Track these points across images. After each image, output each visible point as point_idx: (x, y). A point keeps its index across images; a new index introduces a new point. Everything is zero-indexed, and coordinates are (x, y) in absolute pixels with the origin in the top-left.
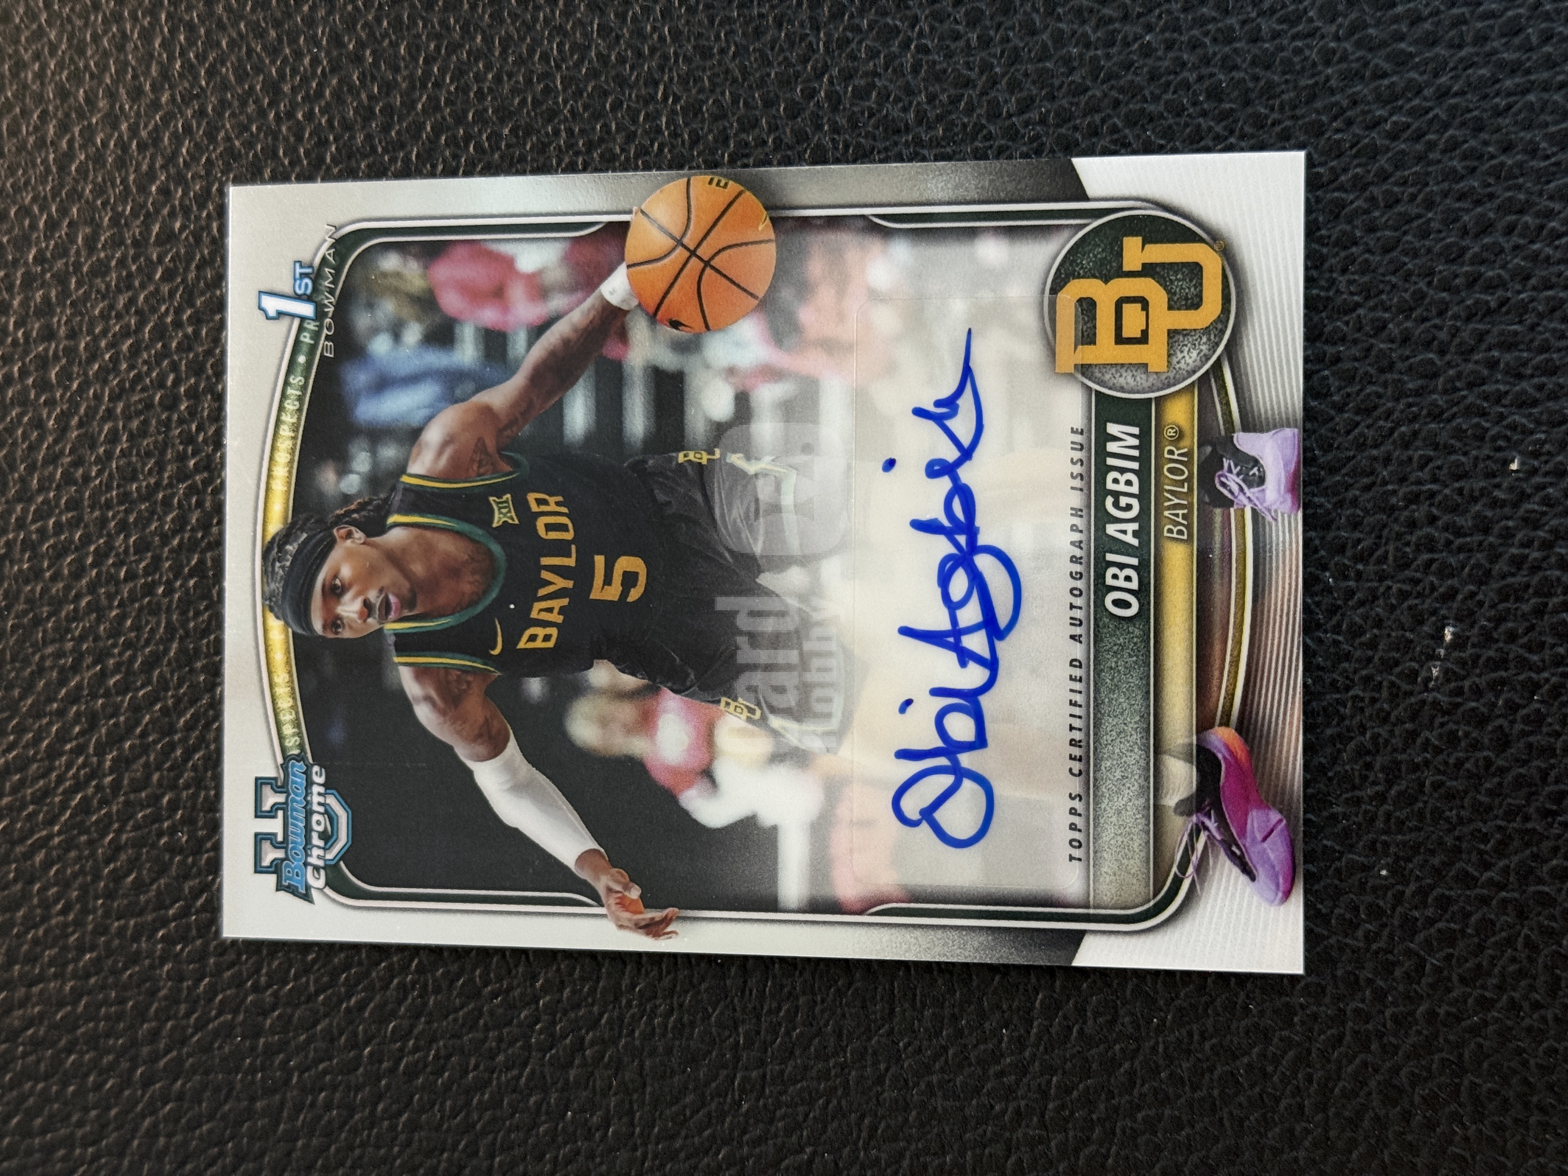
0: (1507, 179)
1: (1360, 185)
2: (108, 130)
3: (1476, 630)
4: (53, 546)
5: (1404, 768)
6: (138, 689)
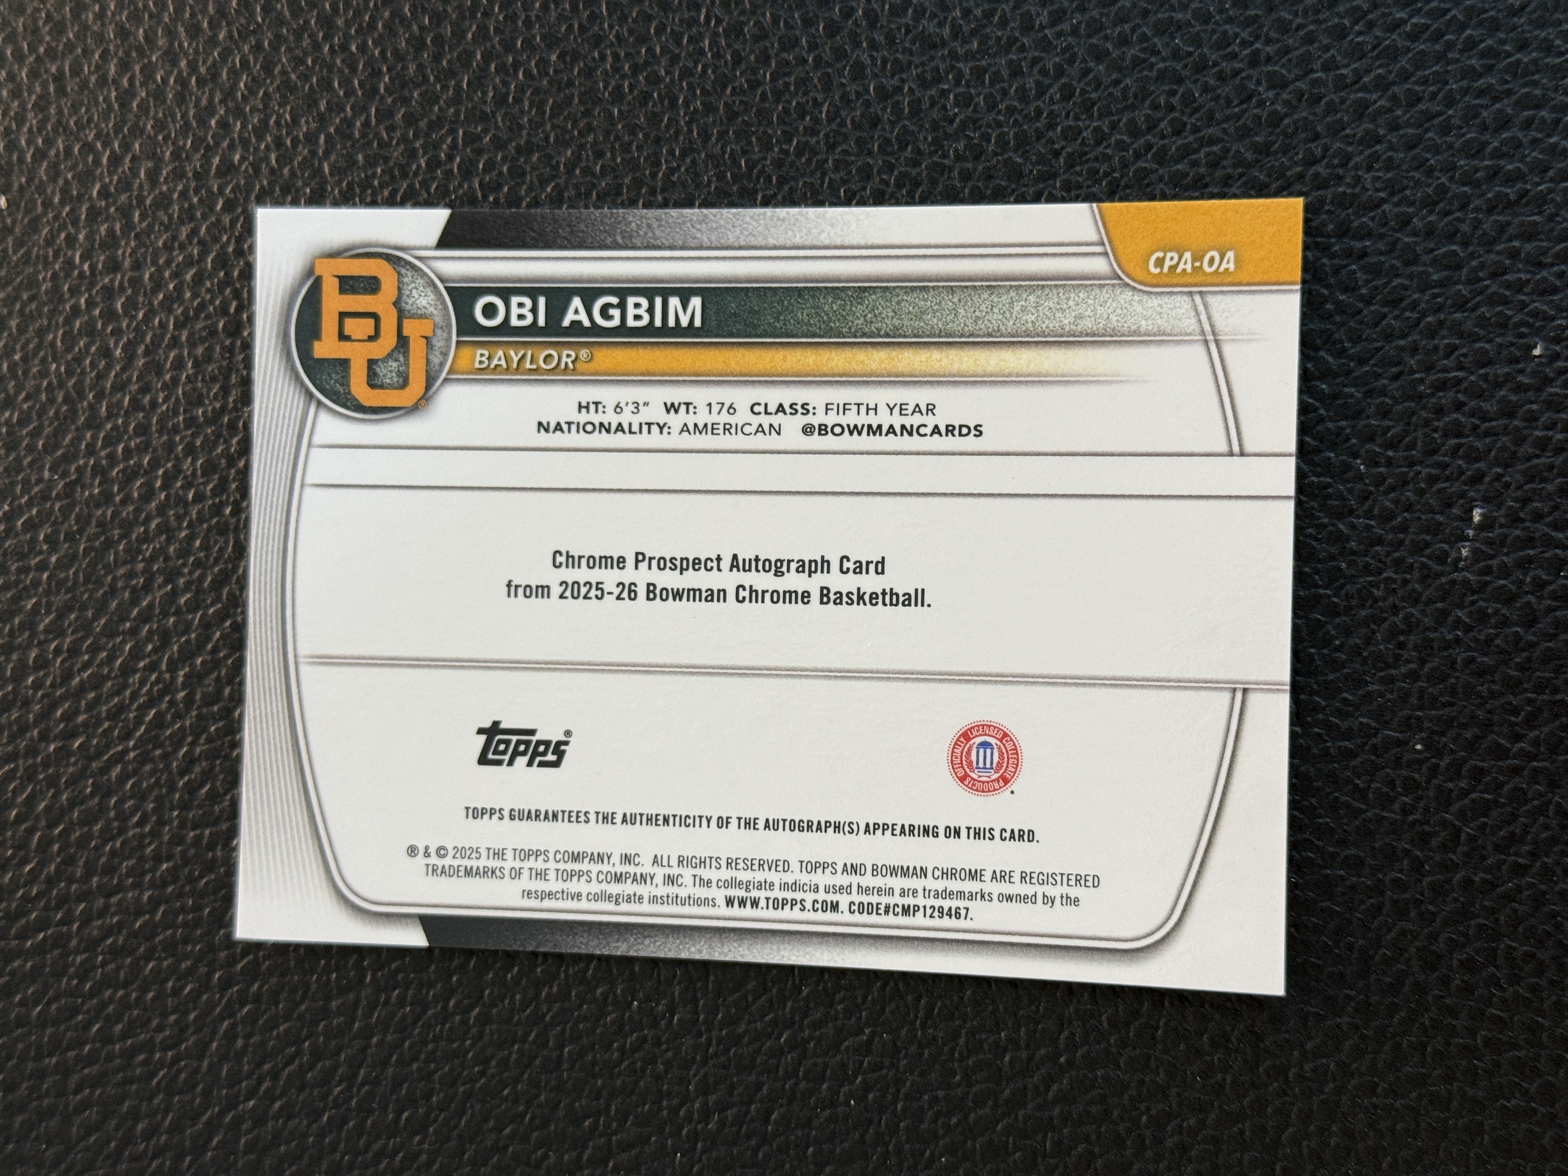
0: (1523, 76)
1: (1382, 85)
2: (168, 68)
3: (1502, 512)
4: (123, 471)
5: (1436, 645)
6: (208, 607)
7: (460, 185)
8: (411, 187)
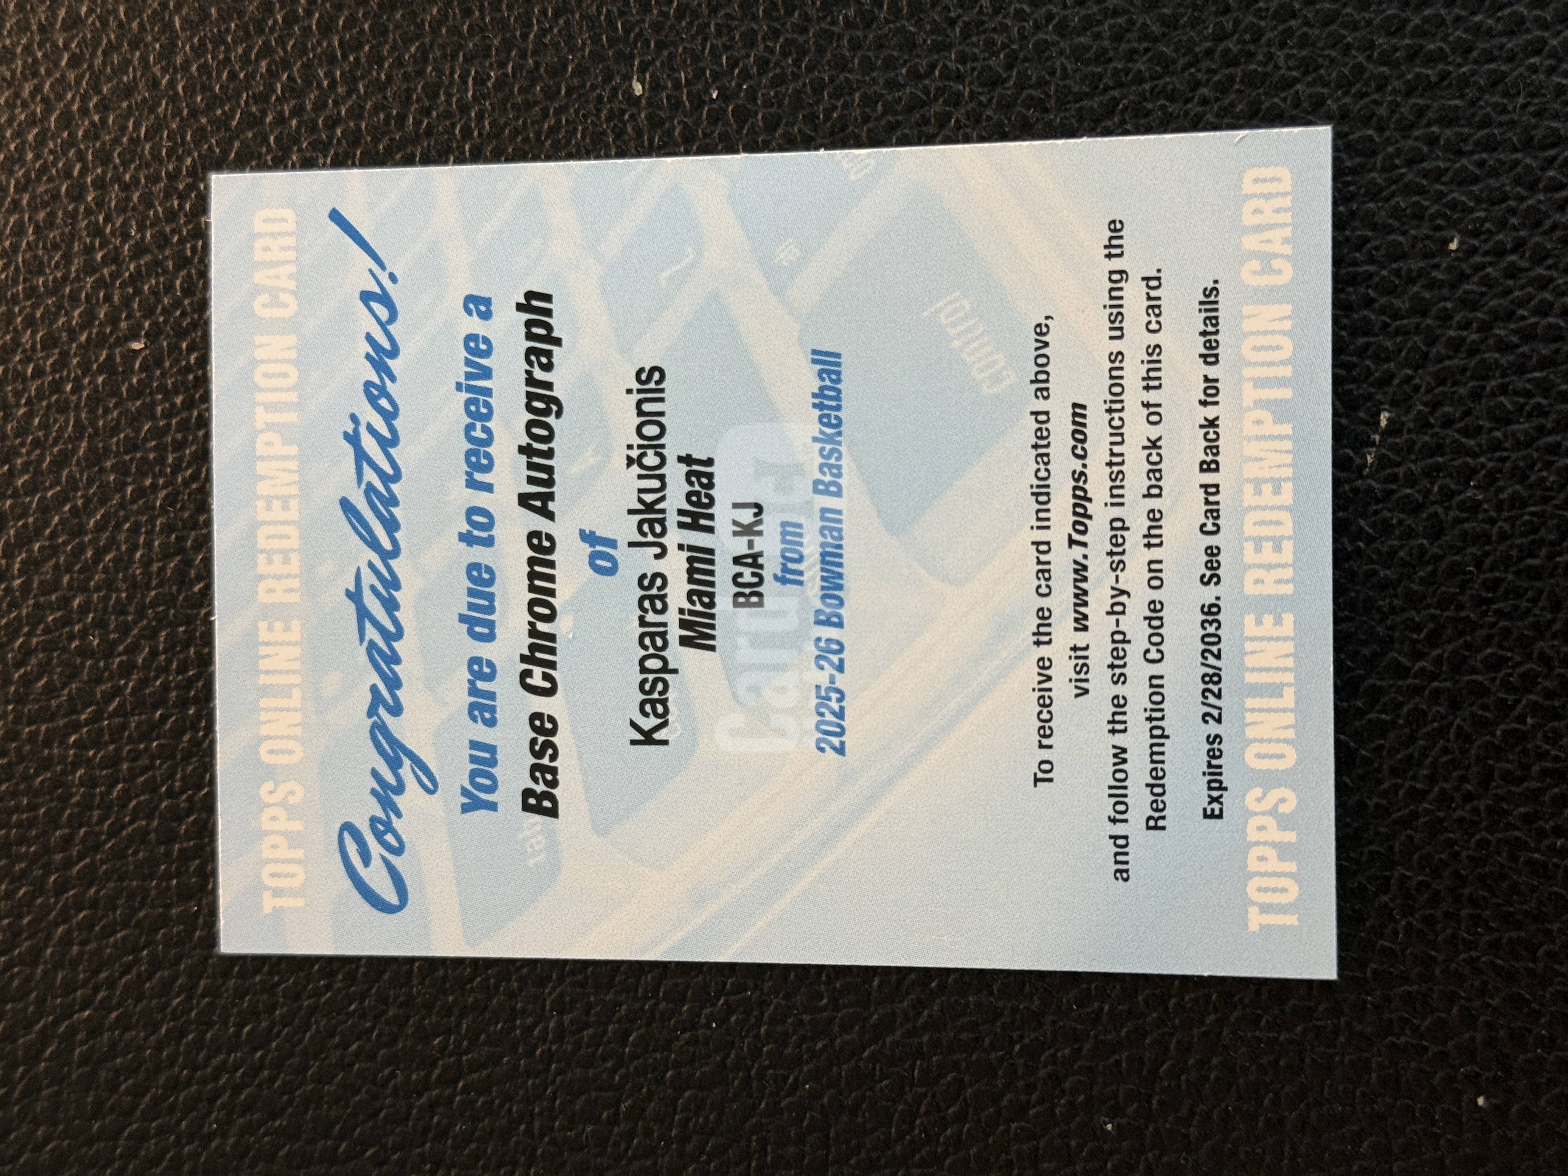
3: (1411, 416)
6: (47, 489)
7: (319, 43)
8: (266, 43)
